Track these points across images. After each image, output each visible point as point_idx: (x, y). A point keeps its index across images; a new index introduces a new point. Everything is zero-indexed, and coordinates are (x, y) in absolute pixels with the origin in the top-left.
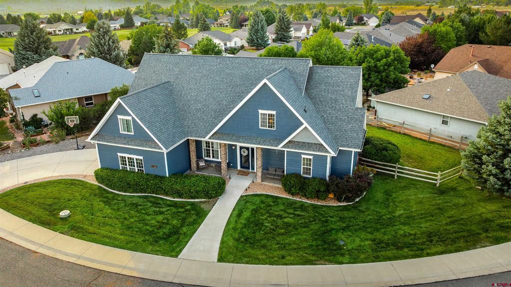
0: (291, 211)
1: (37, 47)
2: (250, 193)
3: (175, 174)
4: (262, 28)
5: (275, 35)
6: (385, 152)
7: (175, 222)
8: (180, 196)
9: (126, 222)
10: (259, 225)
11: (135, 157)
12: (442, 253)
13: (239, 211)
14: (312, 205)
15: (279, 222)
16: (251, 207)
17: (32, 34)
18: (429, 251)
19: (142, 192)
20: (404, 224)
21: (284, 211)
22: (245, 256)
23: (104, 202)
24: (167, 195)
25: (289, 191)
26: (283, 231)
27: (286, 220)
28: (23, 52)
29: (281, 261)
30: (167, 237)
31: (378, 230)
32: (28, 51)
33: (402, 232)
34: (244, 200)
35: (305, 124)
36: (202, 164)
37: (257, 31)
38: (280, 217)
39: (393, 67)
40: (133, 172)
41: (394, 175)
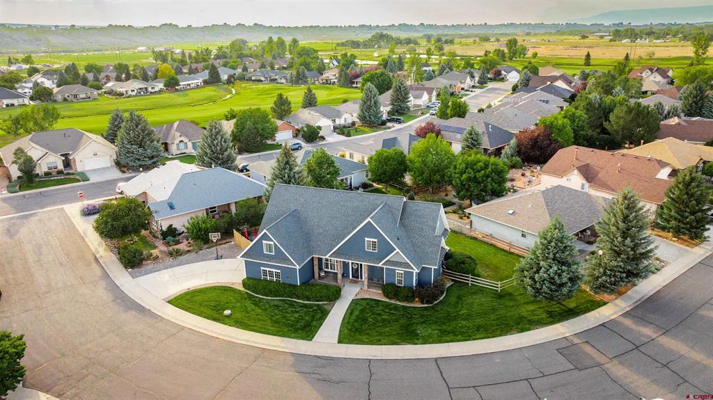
0: (388, 311)
1: (142, 140)
2: (359, 297)
3: (303, 283)
4: (375, 103)
5: (391, 107)
6: (462, 265)
7: (307, 318)
8: (309, 300)
9: (273, 319)
10: (365, 320)
11: (274, 270)
12: (483, 338)
13: (350, 311)
14: (403, 306)
15: (379, 318)
16: (360, 308)
17: (137, 127)
18: (474, 337)
19: (280, 297)
20: (464, 320)
21: (383, 310)
22: (355, 340)
23: (254, 304)
24: (298, 299)
25: (387, 296)
26: (381, 324)
27: (383, 317)
28: (129, 146)
29: (379, 342)
30: (303, 328)
31: (444, 324)
32: (132, 144)
33: (461, 325)
34: (355, 302)
35: (397, 250)
36: (322, 274)
37: (369, 107)
38: (379, 315)
39: (490, 179)
40: (272, 282)
41: (468, 284)
